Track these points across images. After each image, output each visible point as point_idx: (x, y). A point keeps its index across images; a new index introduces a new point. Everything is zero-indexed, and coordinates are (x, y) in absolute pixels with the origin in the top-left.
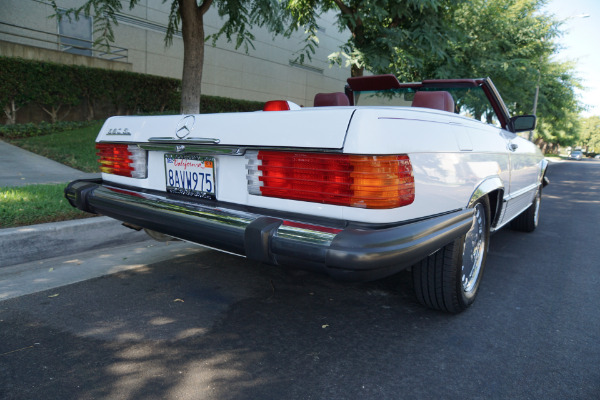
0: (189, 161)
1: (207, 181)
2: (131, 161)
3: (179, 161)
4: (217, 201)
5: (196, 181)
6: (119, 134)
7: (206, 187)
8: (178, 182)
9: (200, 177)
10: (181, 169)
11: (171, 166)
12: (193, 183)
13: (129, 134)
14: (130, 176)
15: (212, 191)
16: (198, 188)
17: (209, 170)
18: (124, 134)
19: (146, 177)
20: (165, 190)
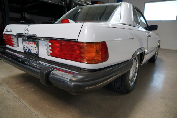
0: (29, 42)
1: (35, 50)
2: (13, 41)
3: (26, 42)
4: (39, 57)
5: (32, 49)
6: (9, 31)
7: (35, 52)
8: (27, 49)
9: (33, 48)
10: (27, 45)
11: (24, 44)
12: (31, 50)
13: (11, 31)
14: (13, 46)
15: (37, 54)
16: (33, 52)
17: (35, 46)
18: (10, 31)
19: (18, 47)
20: (23, 52)
